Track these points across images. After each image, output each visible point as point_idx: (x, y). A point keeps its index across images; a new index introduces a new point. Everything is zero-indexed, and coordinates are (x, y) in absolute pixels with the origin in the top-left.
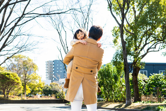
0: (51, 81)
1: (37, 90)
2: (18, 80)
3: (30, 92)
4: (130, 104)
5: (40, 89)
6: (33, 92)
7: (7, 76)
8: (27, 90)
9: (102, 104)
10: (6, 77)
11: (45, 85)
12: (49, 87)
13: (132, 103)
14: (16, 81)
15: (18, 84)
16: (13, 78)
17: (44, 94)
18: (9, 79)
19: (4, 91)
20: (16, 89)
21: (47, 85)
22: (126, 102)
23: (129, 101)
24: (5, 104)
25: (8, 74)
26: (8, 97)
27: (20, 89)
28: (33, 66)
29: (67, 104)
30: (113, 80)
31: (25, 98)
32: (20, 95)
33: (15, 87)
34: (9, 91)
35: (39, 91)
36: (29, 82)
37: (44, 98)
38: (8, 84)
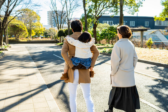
0: (50, 26)
1: (40, 33)
2: (25, 28)
3: (35, 34)
5: (42, 32)
6: (37, 35)
8: (32, 33)
11: (45, 30)
14: (23, 29)
15: (25, 30)
16: (21, 27)
17: (45, 35)
18: (18, 28)
19: (16, 36)
20: (23, 34)
24: (16, 44)
26: (18, 40)
27: (26, 34)
29: (56, 44)
31: (31, 39)
32: (27, 37)
33: (23, 33)
34: (19, 36)
35: (42, 34)
36: (34, 28)
38: (18, 31)
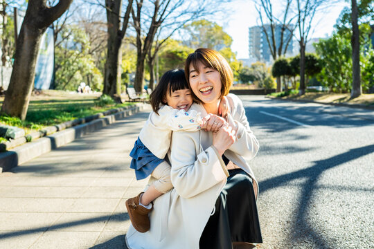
4: (357, 95)
7: (178, 54)
9: (318, 96)
10: (178, 57)
11: (242, 67)
12: (250, 69)
13: (362, 94)
17: (242, 80)
18: (181, 59)
21: (247, 66)
22: (352, 92)
23: (356, 92)
25: (181, 52)
28: (223, 37)
29: (267, 96)
30: (344, 57)
37: (241, 87)
